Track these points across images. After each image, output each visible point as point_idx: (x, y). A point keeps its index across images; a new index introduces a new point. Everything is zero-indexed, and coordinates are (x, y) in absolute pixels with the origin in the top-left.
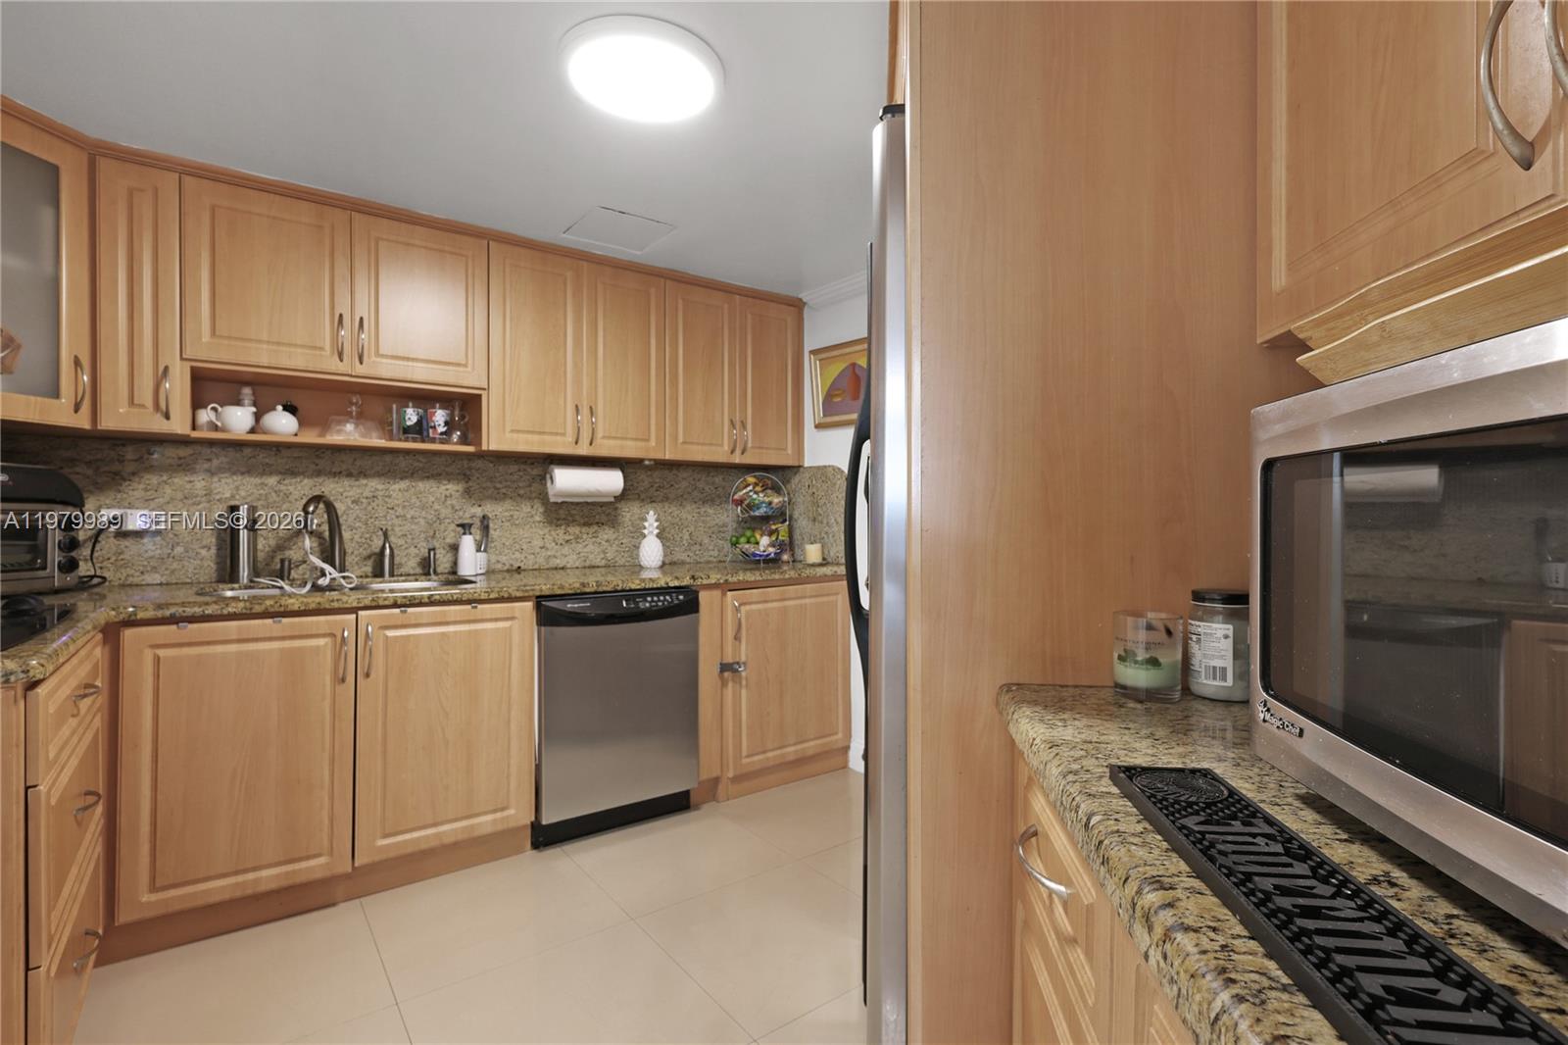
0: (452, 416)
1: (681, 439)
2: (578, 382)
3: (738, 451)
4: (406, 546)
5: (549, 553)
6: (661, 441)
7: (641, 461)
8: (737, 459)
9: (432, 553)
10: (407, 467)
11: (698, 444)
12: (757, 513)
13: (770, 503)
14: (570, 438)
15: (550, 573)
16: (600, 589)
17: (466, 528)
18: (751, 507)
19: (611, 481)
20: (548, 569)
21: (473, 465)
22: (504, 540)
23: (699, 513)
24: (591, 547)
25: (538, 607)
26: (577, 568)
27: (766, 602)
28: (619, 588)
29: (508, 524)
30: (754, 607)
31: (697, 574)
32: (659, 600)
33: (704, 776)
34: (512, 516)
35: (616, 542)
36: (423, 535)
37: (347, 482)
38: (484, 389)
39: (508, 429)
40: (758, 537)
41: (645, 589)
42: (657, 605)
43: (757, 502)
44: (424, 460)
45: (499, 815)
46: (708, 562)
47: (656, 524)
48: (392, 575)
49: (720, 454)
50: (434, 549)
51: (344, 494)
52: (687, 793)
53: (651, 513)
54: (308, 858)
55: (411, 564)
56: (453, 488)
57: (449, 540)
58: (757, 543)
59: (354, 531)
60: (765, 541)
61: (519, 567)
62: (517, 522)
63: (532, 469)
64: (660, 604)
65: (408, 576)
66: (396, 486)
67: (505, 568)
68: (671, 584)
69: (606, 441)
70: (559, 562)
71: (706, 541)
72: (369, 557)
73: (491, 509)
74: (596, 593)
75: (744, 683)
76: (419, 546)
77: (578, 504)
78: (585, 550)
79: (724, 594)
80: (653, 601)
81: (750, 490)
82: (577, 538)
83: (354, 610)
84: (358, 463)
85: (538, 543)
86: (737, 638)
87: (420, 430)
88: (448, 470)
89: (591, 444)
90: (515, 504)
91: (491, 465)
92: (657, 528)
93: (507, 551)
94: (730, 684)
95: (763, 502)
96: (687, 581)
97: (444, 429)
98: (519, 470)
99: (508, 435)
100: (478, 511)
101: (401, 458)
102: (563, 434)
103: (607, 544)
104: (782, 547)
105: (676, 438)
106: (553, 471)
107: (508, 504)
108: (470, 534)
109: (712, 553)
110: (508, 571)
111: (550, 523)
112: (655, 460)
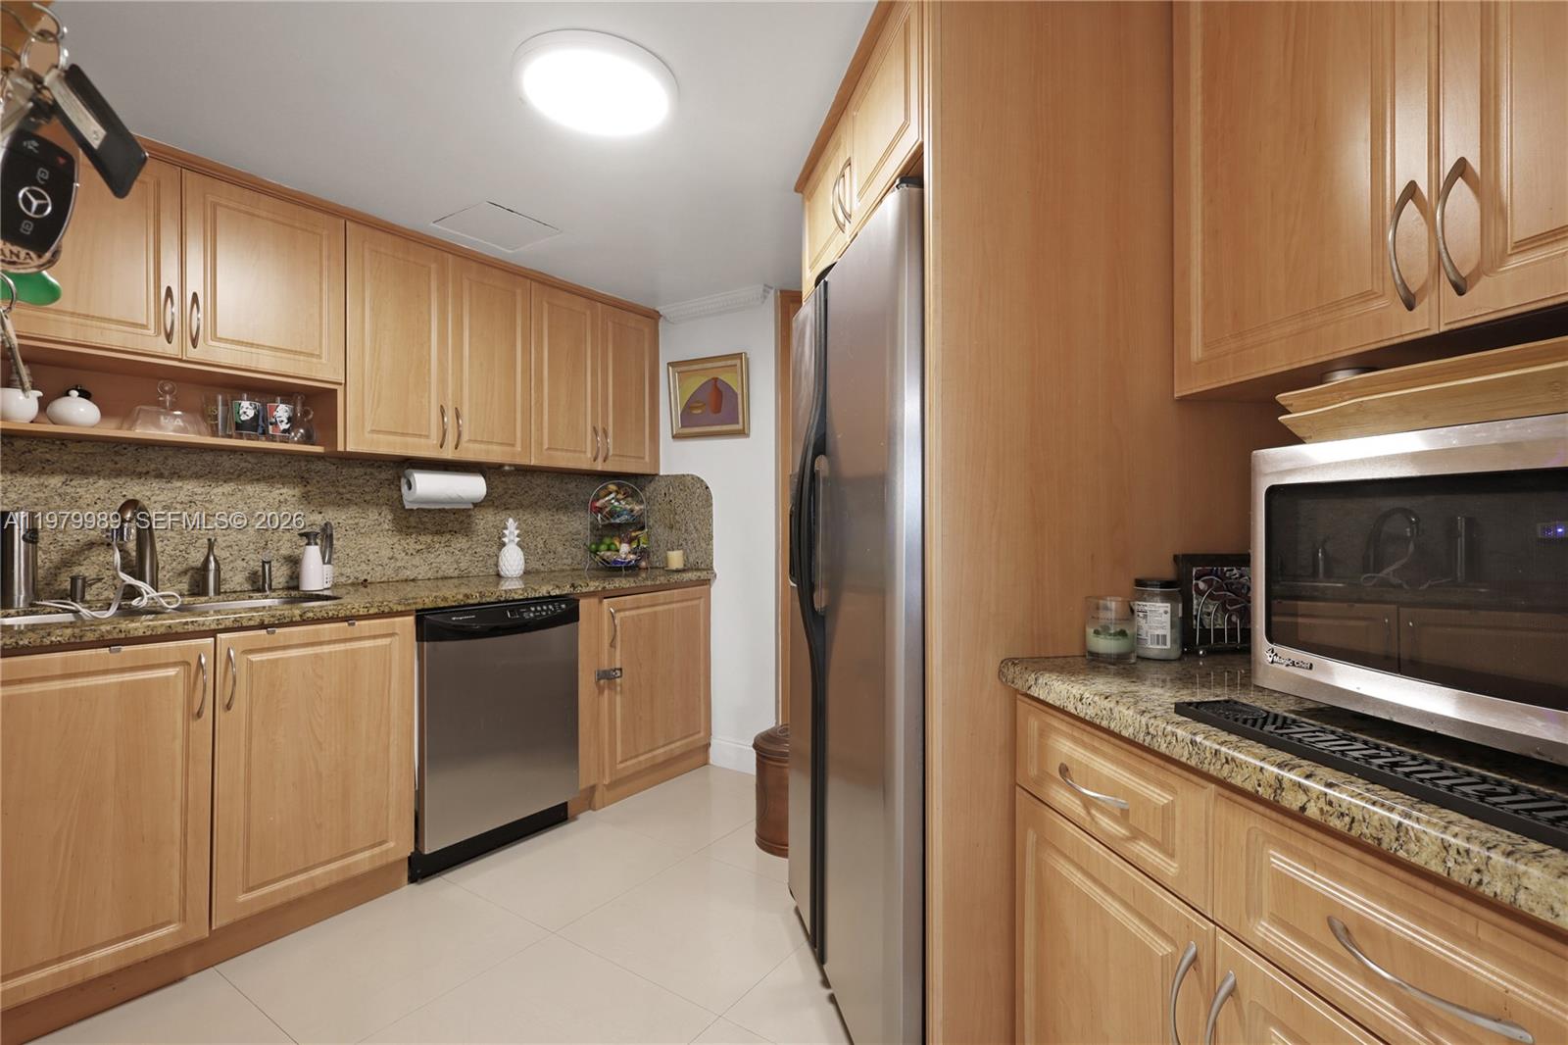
1: (546, 446)
2: (443, 382)
3: (600, 460)
4: (231, 558)
5: (399, 564)
6: (526, 446)
7: (501, 466)
8: (599, 466)
9: (267, 567)
10: (231, 467)
11: (562, 450)
12: (618, 521)
13: (632, 511)
14: (435, 440)
15: (400, 586)
16: (484, 601)
17: (309, 538)
18: (613, 514)
19: (474, 487)
20: (397, 581)
21: (313, 467)
22: (348, 551)
23: (553, 520)
24: (443, 557)
25: (419, 621)
26: (429, 579)
27: (638, 608)
28: (502, 599)
29: (353, 532)
30: (627, 613)
31: (578, 582)
32: (543, 610)
33: (583, 785)
34: (357, 524)
35: (470, 552)
36: (252, 546)
37: (156, 484)
38: (340, 384)
39: (368, 428)
40: (618, 544)
41: (527, 599)
42: (541, 615)
43: (618, 509)
44: (253, 461)
45: (377, 850)
46: (563, 570)
47: (517, 532)
48: (218, 592)
49: (584, 461)
50: (269, 562)
51: (153, 499)
52: (566, 803)
53: (511, 520)
54: (154, 928)
55: (236, 579)
56: (288, 492)
58: (618, 551)
59: (166, 542)
60: (624, 548)
61: (366, 580)
62: (363, 531)
63: (380, 472)
64: (544, 613)
65: (236, 594)
66: (220, 490)
67: (349, 582)
68: (553, 594)
69: (471, 446)
70: (409, 574)
71: (560, 549)
72: (185, 572)
73: (333, 516)
74: (479, 604)
75: (619, 689)
76: (247, 558)
77: (429, 510)
78: (438, 560)
79: (601, 602)
80: (536, 610)
81: (613, 500)
82: (429, 547)
83: (213, 633)
84: (170, 462)
85: (386, 553)
86: (612, 645)
87: (259, 425)
88: (283, 471)
89: (456, 448)
90: (360, 511)
91: (334, 467)
92: (518, 536)
93: (351, 563)
94: (606, 692)
95: (625, 510)
96: (567, 590)
97: (287, 426)
98: (365, 474)
99: (367, 435)
100: (319, 519)
101: (225, 457)
102: (427, 437)
103: (460, 553)
104: (643, 553)
105: (541, 444)
106: (412, 474)
107: (353, 511)
108: (316, 544)
109: (565, 561)
110: (353, 584)
111: (400, 531)
112: (514, 465)
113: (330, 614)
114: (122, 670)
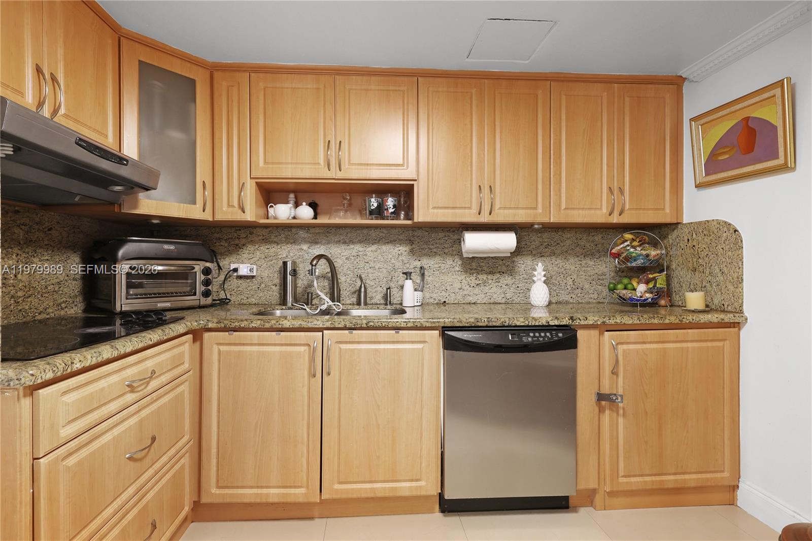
0: (399, 201)
1: (563, 206)
2: (481, 169)
3: (616, 213)
4: (375, 286)
5: (465, 293)
6: (547, 208)
7: (532, 225)
8: (615, 219)
9: (389, 290)
10: (375, 236)
11: (579, 209)
12: (634, 264)
13: (648, 256)
14: (475, 210)
15: (466, 306)
16: (490, 324)
17: (408, 275)
18: (628, 259)
19: (507, 241)
20: (464, 304)
21: (416, 234)
22: (435, 284)
23: (581, 264)
24: (494, 289)
25: (443, 335)
26: (485, 303)
27: (644, 343)
28: (506, 324)
29: (438, 272)
30: (631, 347)
31: (576, 315)
32: (540, 336)
33: (582, 486)
34: (440, 267)
35: (514, 286)
36: (385, 279)
37: (343, 247)
38: (415, 180)
39: (431, 207)
40: (635, 284)
41: (528, 326)
42: (538, 340)
43: (634, 254)
44: (386, 232)
45: (414, 484)
46: (589, 303)
47: (544, 273)
48: (366, 304)
49: (600, 216)
50: (389, 288)
51: (342, 254)
52: (567, 496)
53: (540, 264)
54: (295, 487)
55: (378, 298)
56: (403, 249)
57: (400, 283)
58: (635, 290)
59: (347, 276)
60: (642, 288)
61: (445, 302)
62: (443, 271)
63: (454, 235)
64: (541, 339)
65: (376, 306)
66: (370, 249)
67: (435, 302)
68: (552, 323)
69: (502, 211)
70: (471, 299)
71: (587, 286)
72: (355, 292)
73: (426, 262)
74: (487, 326)
75: (621, 412)
76: (383, 286)
77: (485, 258)
78: (490, 291)
79: (601, 333)
80: (534, 336)
81: (627, 245)
82: (485, 282)
83: (320, 330)
84: (349, 235)
85: (457, 285)
86: (614, 373)
87: (379, 212)
88: (401, 237)
89: (490, 214)
90: (442, 259)
91: (427, 233)
92: (545, 276)
93: (436, 291)
94: (607, 412)
95: (641, 255)
96: (565, 322)
97: (393, 210)
98: (445, 236)
99: (431, 211)
100: (418, 264)
101: (373, 231)
102: (470, 208)
103: (506, 287)
104: (659, 293)
105: (560, 206)
106: (464, 235)
107: (437, 259)
108: (411, 279)
109: (592, 296)
110: (437, 304)
111: (466, 272)
112: (542, 224)
113: (383, 325)
114: (282, 345)
